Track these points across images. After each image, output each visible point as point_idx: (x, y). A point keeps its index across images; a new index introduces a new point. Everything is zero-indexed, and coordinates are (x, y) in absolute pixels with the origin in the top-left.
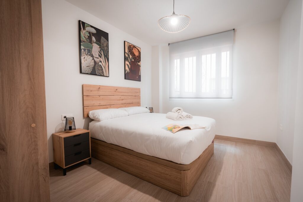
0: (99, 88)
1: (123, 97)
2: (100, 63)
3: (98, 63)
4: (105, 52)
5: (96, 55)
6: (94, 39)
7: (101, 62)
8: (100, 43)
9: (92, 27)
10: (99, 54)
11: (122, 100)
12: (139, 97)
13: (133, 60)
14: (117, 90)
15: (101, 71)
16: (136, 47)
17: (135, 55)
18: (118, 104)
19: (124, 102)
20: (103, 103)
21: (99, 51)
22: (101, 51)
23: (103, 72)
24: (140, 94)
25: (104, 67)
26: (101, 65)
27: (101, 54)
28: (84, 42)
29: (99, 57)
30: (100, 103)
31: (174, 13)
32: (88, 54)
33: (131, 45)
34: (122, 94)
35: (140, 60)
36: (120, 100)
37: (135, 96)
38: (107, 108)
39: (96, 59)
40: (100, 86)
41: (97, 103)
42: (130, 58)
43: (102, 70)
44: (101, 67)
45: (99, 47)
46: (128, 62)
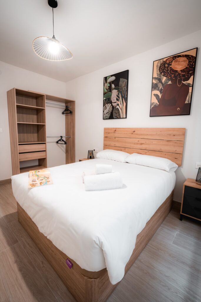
0: (115, 130)
1: (143, 141)
2: (118, 107)
3: (116, 107)
4: (123, 92)
5: (114, 100)
6: (113, 86)
7: (118, 105)
8: (119, 87)
9: (112, 76)
10: (117, 98)
11: (142, 144)
12: (181, 143)
13: (170, 82)
14: (134, 131)
15: (118, 114)
16: (180, 56)
17: (176, 71)
18: (134, 148)
19: (144, 147)
20: (117, 144)
21: (117, 96)
22: (119, 94)
23: (119, 115)
24: (184, 138)
25: (121, 109)
26: (118, 108)
27: (119, 97)
28: (106, 93)
29: (117, 101)
30: (115, 145)
31: (54, 37)
32: (108, 102)
33: (167, 60)
34: (142, 137)
35: (193, 74)
36: (137, 144)
37: (168, 141)
38: (121, 150)
39: (114, 104)
40: (116, 128)
41: (112, 143)
42: (162, 83)
43: (119, 112)
44: (118, 110)
45: (117, 91)
46: (158, 90)
